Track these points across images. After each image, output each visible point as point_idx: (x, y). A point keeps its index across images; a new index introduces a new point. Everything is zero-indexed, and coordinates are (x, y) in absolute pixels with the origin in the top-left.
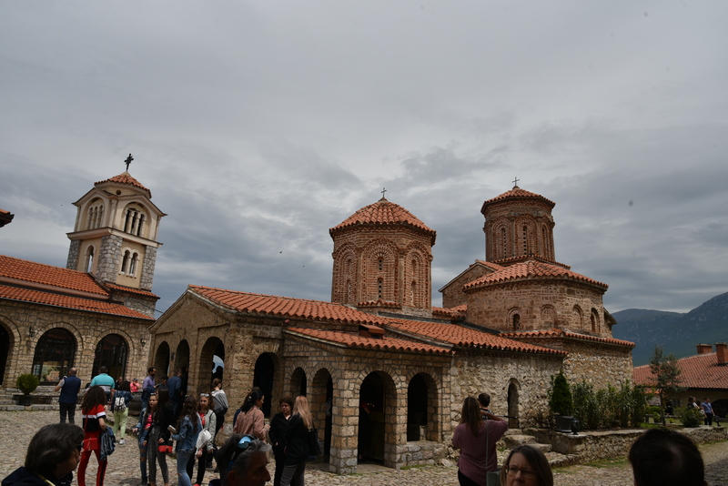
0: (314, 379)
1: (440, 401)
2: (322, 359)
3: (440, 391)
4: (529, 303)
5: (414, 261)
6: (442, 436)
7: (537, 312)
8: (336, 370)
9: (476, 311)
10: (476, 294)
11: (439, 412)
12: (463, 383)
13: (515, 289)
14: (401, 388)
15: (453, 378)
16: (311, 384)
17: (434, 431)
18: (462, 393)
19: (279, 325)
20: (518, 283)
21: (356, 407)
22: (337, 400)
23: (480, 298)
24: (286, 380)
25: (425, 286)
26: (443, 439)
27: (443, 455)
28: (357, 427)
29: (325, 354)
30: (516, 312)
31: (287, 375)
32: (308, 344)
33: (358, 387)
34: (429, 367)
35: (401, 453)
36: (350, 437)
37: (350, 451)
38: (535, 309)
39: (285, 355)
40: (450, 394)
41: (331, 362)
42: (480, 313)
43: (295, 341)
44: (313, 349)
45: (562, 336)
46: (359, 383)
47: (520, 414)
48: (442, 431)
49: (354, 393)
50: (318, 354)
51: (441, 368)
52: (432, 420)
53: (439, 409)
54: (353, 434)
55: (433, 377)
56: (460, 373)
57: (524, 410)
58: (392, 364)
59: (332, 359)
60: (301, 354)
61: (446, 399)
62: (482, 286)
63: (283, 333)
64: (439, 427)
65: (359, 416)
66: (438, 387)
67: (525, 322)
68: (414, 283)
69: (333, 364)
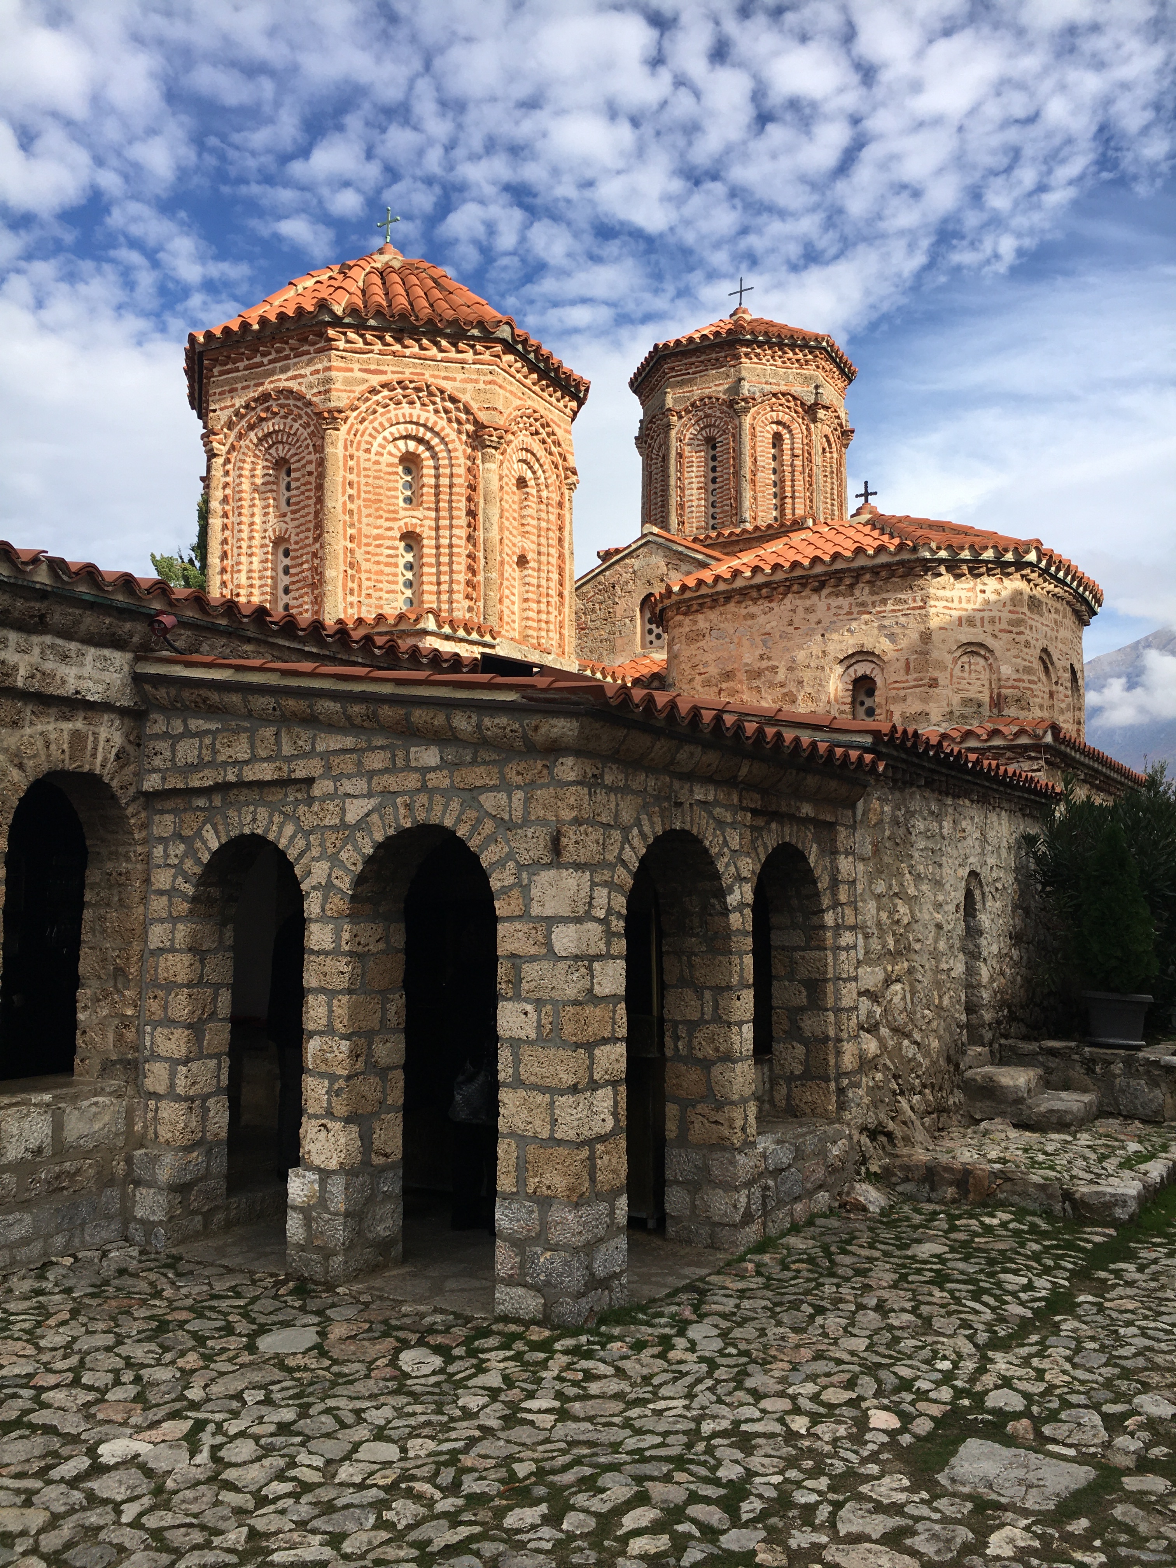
0: (360, 881)
1: (830, 960)
2: (412, 781)
3: (829, 919)
4: (915, 636)
5: (522, 483)
6: (841, 1091)
7: (940, 665)
8: (507, 826)
9: (713, 670)
10: (713, 615)
11: (830, 1003)
12: (880, 887)
13: (863, 593)
14: (741, 906)
15: (861, 867)
16: (337, 904)
17: (807, 1076)
18: (879, 924)
19: (117, 643)
20: (875, 571)
21: (612, 998)
22: (530, 971)
23: (729, 627)
24: (159, 905)
25: (555, 576)
26: (842, 1106)
27: (850, 1166)
28: (623, 1088)
29: (430, 756)
30: (863, 669)
31: (163, 879)
32: (311, 721)
33: (620, 902)
34: (806, 821)
35: (748, 1184)
36: (602, 1138)
37: (603, 1207)
38: (935, 654)
39: (152, 783)
40: (853, 928)
41: (475, 791)
42: (728, 675)
43: (212, 711)
44: (349, 742)
45: (1049, 739)
46: (619, 888)
47: (986, 995)
48: (840, 1075)
49: (609, 935)
50: (376, 761)
51: (831, 826)
52: (795, 1033)
53: (830, 988)
54: (610, 1124)
55: (812, 860)
56: (877, 851)
57: (992, 979)
58: (716, 803)
59: (478, 776)
60: (265, 772)
61: (847, 948)
62: (739, 583)
63: (138, 679)
64: (832, 1062)
65: (630, 1041)
66: (826, 902)
67: (895, 700)
68: (522, 561)
69: (489, 801)
